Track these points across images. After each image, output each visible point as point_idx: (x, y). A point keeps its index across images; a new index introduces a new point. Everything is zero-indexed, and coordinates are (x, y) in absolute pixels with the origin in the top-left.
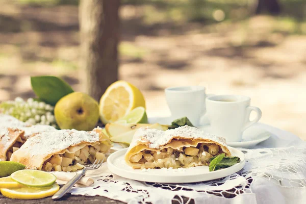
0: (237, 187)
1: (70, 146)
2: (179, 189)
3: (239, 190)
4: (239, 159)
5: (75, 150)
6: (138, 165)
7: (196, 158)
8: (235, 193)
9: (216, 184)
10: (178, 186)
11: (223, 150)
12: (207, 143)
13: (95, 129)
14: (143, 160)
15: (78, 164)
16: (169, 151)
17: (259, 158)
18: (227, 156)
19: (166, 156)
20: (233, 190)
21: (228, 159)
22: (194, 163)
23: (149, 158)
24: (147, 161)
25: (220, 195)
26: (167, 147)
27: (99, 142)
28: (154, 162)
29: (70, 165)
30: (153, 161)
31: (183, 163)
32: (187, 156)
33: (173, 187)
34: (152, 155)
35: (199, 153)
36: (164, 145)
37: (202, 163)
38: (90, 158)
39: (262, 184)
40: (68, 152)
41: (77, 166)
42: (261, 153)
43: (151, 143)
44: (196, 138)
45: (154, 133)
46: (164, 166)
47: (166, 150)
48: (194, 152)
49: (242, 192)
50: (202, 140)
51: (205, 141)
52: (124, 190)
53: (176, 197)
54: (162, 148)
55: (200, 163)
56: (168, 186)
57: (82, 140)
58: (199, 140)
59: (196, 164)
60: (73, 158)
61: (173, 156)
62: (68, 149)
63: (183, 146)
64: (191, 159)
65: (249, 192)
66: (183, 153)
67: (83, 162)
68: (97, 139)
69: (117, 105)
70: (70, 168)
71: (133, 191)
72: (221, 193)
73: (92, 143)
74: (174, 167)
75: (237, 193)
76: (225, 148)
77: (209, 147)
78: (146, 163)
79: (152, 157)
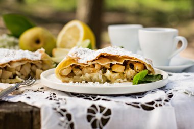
0: (157, 101)
1: (11, 62)
2: (99, 99)
3: (158, 103)
4: (162, 76)
5: (16, 65)
6: (67, 79)
7: (122, 75)
8: (154, 106)
9: (137, 97)
10: (98, 97)
11: (147, 67)
12: (133, 60)
13: (39, 50)
14: (71, 74)
15: (17, 77)
16: (96, 66)
17: (183, 80)
18: (151, 74)
19: (94, 72)
20: (152, 103)
21: (152, 76)
22: (120, 79)
23: (77, 72)
24: (76, 75)
25: (138, 107)
26: (94, 62)
27: (41, 61)
28: (82, 77)
29: (10, 78)
30: (81, 75)
31: (109, 79)
32: (113, 72)
33: (94, 98)
34: (81, 70)
35: (125, 70)
36: (92, 61)
37: (128, 79)
38: (32, 74)
39: (183, 99)
40: (9, 66)
41: (17, 80)
42: (185, 76)
43: (79, 59)
44: (122, 55)
45: (85, 51)
46: (92, 81)
47: (94, 65)
48: (120, 69)
49: (160, 105)
50: (128, 57)
51: (131, 58)
52: (47, 98)
53: (94, 106)
54: (90, 64)
55: (125, 80)
56: (90, 97)
57: (24, 57)
58: (125, 57)
59: (122, 81)
60: (14, 72)
61: (101, 72)
62: (9, 63)
63: (110, 63)
64: (117, 75)
65: (168, 105)
66: (110, 70)
67: (23, 77)
68: (39, 58)
69: (71, 40)
70: (9, 80)
71: (54, 100)
72: (139, 105)
73: (34, 61)
74: (100, 82)
75: (156, 106)
76: (150, 66)
77: (135, 65)
78: (75, 77)
79: (80, 72)
